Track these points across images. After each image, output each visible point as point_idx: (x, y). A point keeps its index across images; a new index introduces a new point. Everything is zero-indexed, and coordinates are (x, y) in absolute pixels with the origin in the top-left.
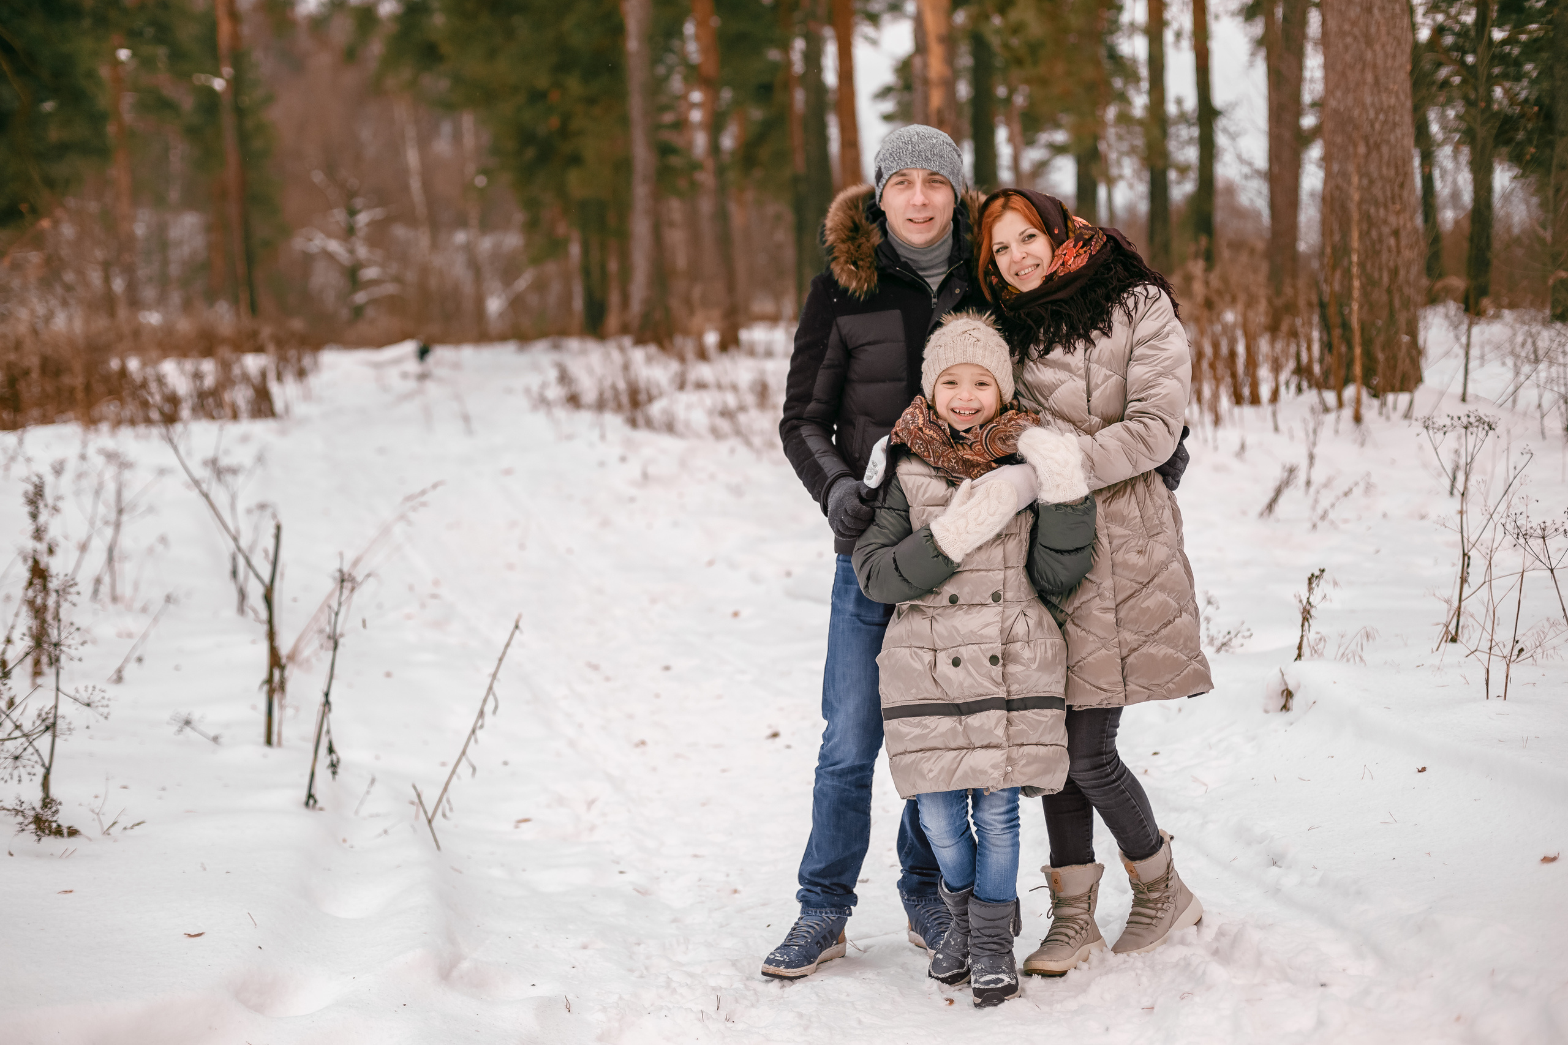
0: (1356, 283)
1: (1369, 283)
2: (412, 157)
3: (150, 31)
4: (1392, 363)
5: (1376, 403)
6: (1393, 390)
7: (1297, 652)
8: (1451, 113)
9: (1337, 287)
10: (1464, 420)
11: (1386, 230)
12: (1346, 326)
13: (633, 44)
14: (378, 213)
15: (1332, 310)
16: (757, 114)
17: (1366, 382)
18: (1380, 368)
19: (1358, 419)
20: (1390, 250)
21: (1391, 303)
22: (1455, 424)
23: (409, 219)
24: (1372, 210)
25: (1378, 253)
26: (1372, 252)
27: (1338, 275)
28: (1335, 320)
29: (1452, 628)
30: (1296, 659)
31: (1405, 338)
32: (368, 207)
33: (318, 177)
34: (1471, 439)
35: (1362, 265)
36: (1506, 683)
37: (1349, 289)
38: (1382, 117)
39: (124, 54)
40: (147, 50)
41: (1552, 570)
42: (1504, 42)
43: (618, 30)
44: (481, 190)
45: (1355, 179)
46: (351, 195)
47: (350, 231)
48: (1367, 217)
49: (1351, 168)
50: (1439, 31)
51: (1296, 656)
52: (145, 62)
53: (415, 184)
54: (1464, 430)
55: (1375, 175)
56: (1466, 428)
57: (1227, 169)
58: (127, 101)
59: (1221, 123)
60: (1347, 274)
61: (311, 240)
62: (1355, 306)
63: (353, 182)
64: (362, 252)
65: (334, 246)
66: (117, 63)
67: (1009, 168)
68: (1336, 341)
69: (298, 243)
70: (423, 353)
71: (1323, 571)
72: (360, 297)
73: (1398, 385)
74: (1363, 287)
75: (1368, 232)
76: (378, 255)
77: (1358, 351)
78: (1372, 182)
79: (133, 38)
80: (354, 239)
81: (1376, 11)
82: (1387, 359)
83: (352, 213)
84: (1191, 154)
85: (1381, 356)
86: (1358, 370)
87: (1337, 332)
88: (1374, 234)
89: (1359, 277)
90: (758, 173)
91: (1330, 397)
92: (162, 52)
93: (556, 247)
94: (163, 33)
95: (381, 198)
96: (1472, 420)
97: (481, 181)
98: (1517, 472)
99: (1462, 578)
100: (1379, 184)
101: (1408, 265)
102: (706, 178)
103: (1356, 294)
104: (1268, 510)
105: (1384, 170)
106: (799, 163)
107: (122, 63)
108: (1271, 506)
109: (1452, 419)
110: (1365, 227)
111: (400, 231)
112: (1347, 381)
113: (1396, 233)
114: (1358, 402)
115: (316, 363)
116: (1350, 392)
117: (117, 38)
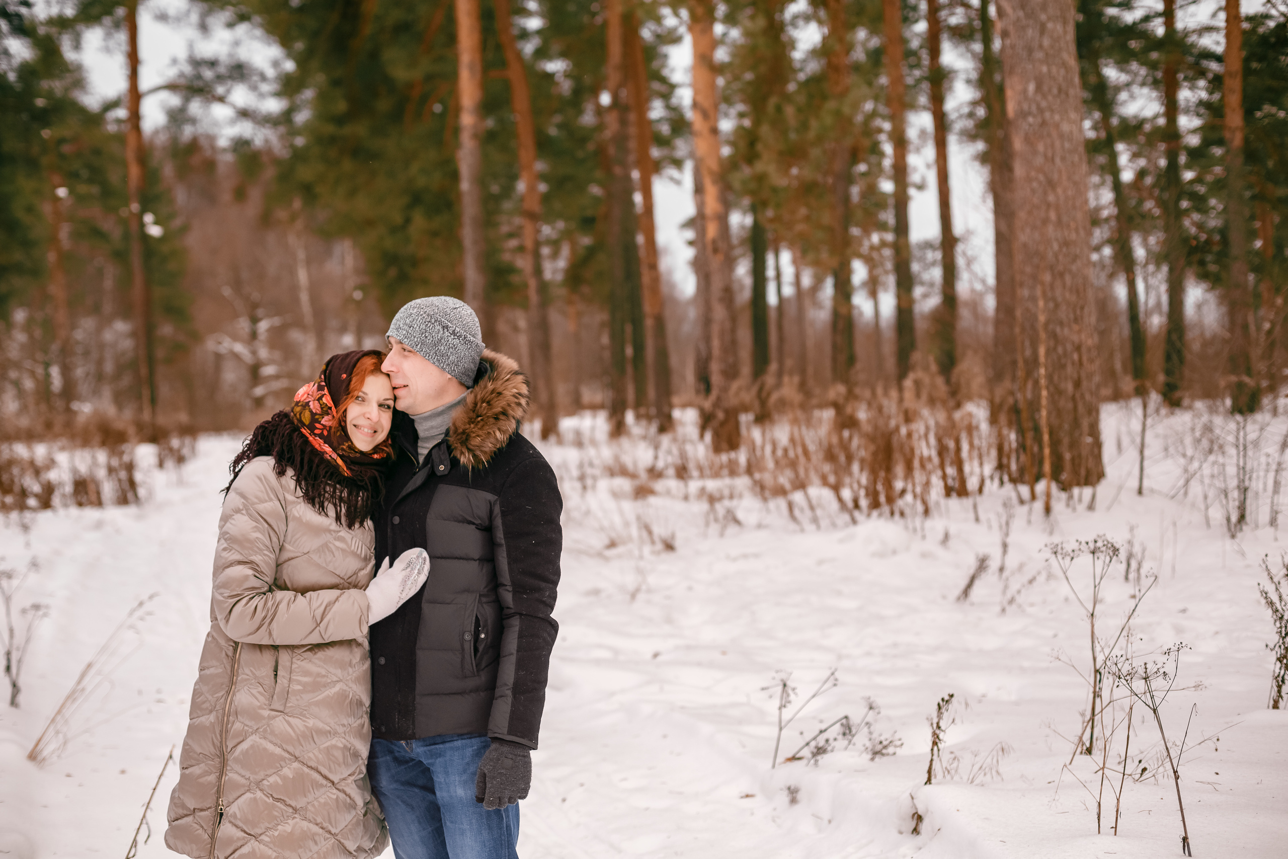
0: (1044, 393)
1: (1056, 392)
2: (302, 276)
3: (85, 173)
4: (1076, 462)
5: (1064, 495)
6: (1078, 484)
7: (926, 776)
8: (1152, 240)
9: (1029, 395)
10: (1092, 545)
11: (1069, 347)
12: (1037, 430)
13: (465, 185)
14: (276, 321)
15: (1025, 415)
16: (586, 241)
17: (1055, 476)
18: (1068, 465)
19: (1048, 510)
20: (1073, 364)
21: (1075, 408)
22: (1082, 549)
23: (299, 324)
24: (1058, 330)
25: (1063, 367)
26: (1058, 366)
27: (1030, 385)
28: (1028, 425)
29: (1086, 738)
30: (926, 783)
31: (1089, 440)
32: (268, 316)
33: (227, 292)
34: (1099, 564)
35: (1050, 377)
36: (1117, 818)
37: (1038, 397)
38: (1064, 250)
39: (62, 192)
40: (83, 189)
41: (1155, 711)
42: (1192, 182)
43: (455, 176)
44: (358, 303)
45: (1041, 303)
46: (255, 306)
47: (254, 335)
48: (1054, 336)
49: (1038, 292)
50: (1141, 174)
51: (926, 780)
52: (80, 199)
53: (304, 297)
54: (1091, 555)
55: (1060, 299)
56: (1093, 553)
57: (963, 287)
58: (64, 233)
59: (960, 248)
60: (1036, 382)
61: (220, 343)
62: (1044, 413)
63: (256, 296)
64: (263, 353)
65: (239, 348)
66: (57, 199)
67: (791, 284)
68: (1029, 442)
69: (210, 345)
71: (952, 696)
72: (259, 391)
73: (1082, 481)
74: (1051, 395)
75: (1055, 349)
76: (277, 355)
77: (1047, 451)
78: (1057, 306)
79: (71, 178)
80: (257, 343)
81: (1058, 161)
82: (1073, 459)
83: (255, 320)
84: (936, 274)
85: (1067, 456)
86: (1047, 467)
87: (1030, 435)
88: (1060, 350)
89: (1047, 388)
90: (586, 289)
91: (1024, 490)
92: (95, 190)
94: (96, 175)
95: (277, 309)
96: (1099, 544)
97: (358, 295)
98: (1142, 594)
99: (1094, 692)
100: (1064, 308)
101: (1090, 376)
102: (532, 295)
103: (1044, 402)
104: (964, 595)
105: (1067, 295)
107: (60, 199)
108: (966, 591)
109: (1080, 543)
110: (1052, 343)
111: (296, 335)
112: (1038, 478)
113: (1078, 348)
114: (1048, 495)
115: (193, 450)
116: (1041, 487)
117: (56, 179)
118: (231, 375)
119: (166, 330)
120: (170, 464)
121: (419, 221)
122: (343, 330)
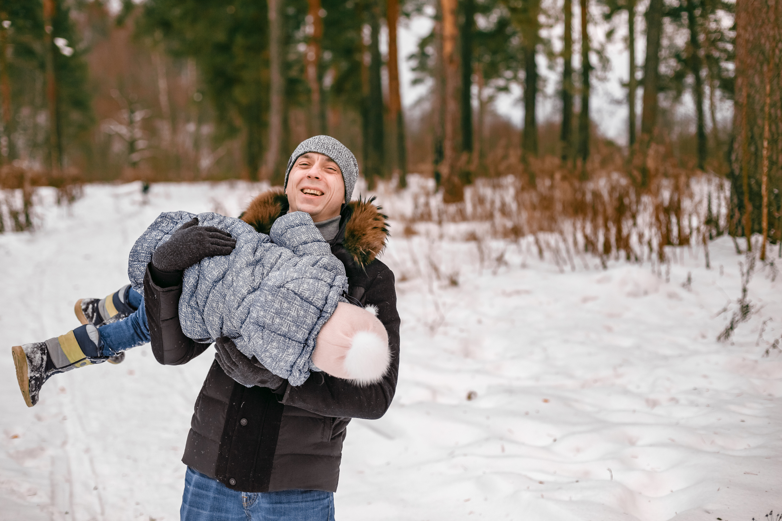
0: (766, 163)
2: (162, 84)
3: (22, 12)
5: (776, 248)
12: (751, 193)
13: (272, 14)
14: (146, 113)
16: (344, 65)
17: (771, 234)
19: (765, 259)
23: (162, 116)
24: (773, 111)
26: (772, 141)
32: (141, 109)
33: (114, 92)
37: (754, 166)
39: (6, 24)
40: (21, 22)
43: (265, 8)
44: (198, 103)
46: (132, 102)
47: (132, 121)
52: (18, 29)
53: (163, 98)
58: (9, 51)
61: (109, 127)
62: (765, 179)
63: (133, 96)
65: (123, 130)
66: (3, 29)
68: (745, 203)
69: (104, 128)
70: (146, 189)
72: (134, 157)
76: (146, 134)
77: (765, 211)
79: (13, 15)
80: (133, 127)
82: (779, 218)
83: (132, 112)
85: (776, 215)
86: (764, 225)
87: (747, 197)
88: (774, 128)
90: (344, 96)
91: (741, 242)
92: (28, 23)
93: (232, 131)
94: (29, 13)
95: (146, 104)
97: (198, 97)
102: (316, 97)
103: (765, 170)
104: (724, 336)
106: (366, 90)
107: (6, 29)
108: (728, 333)
111: (158, 123)
112: (754, 231)
114: (763, 247)
115: (81, 192)
116: (757, 239)
117: (4, 15)
118: (118, 147)
119: (75, 116)
120: (65, 202)
121: (240, 40)
122: (188, 121)
